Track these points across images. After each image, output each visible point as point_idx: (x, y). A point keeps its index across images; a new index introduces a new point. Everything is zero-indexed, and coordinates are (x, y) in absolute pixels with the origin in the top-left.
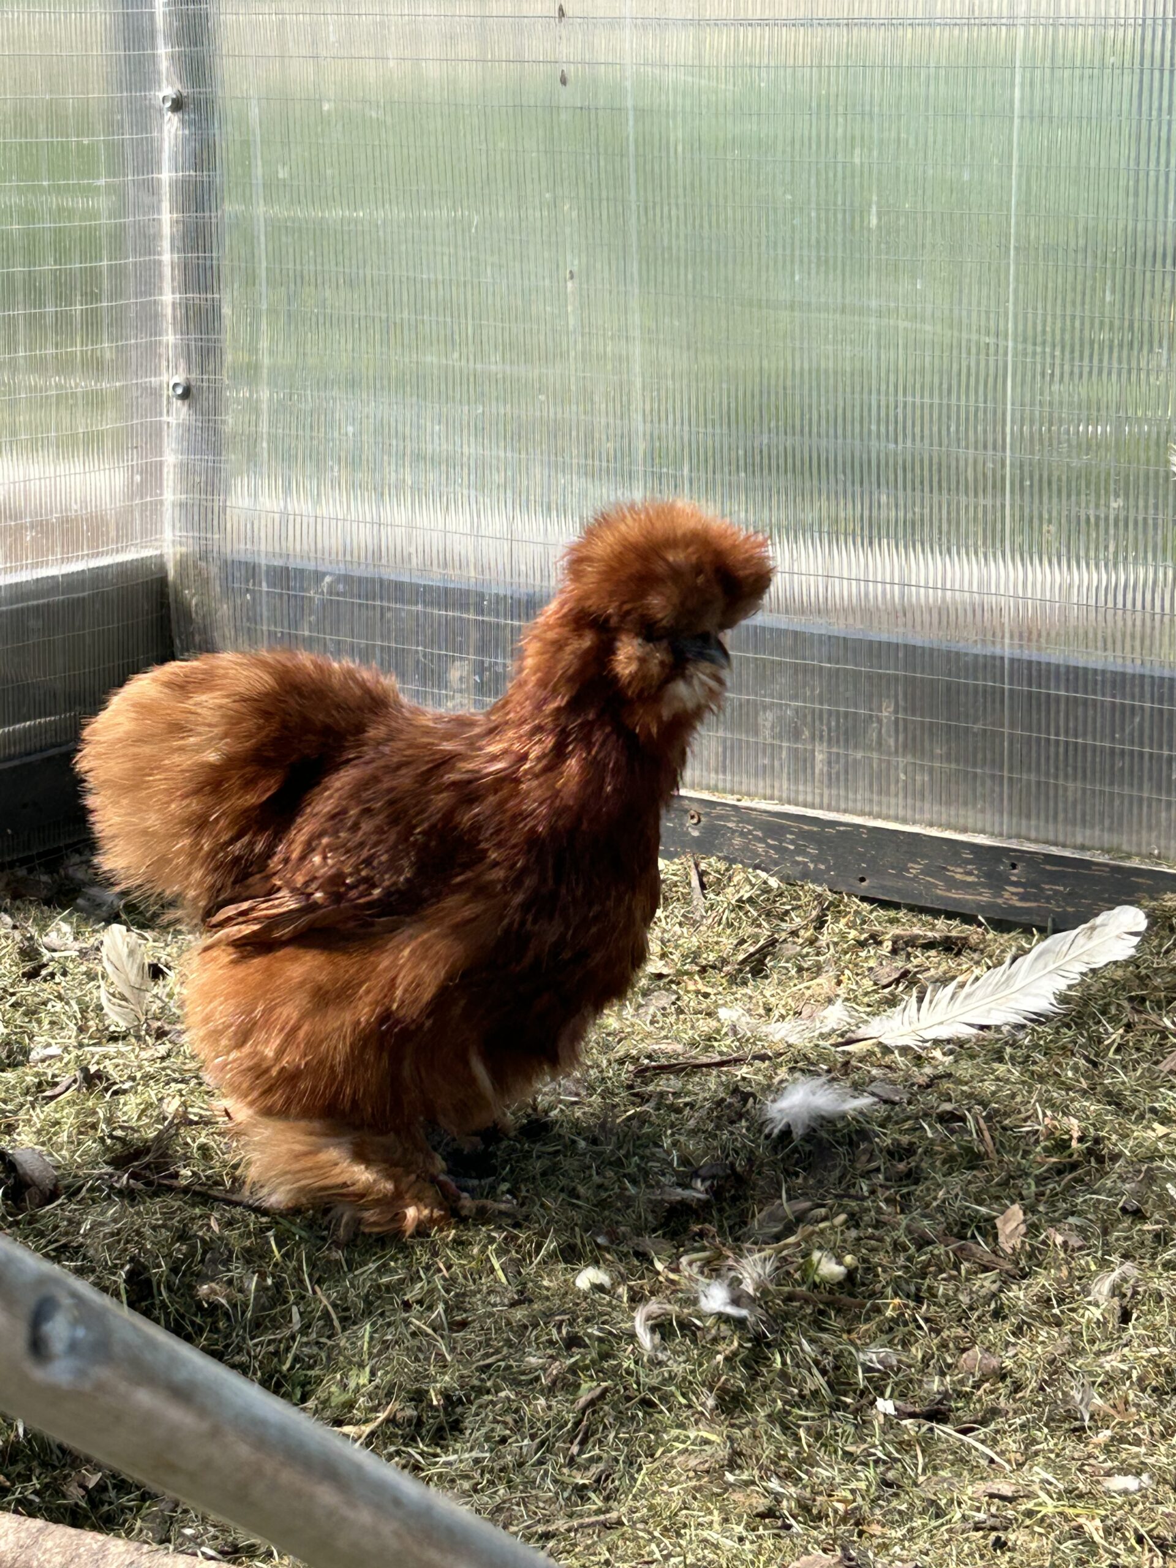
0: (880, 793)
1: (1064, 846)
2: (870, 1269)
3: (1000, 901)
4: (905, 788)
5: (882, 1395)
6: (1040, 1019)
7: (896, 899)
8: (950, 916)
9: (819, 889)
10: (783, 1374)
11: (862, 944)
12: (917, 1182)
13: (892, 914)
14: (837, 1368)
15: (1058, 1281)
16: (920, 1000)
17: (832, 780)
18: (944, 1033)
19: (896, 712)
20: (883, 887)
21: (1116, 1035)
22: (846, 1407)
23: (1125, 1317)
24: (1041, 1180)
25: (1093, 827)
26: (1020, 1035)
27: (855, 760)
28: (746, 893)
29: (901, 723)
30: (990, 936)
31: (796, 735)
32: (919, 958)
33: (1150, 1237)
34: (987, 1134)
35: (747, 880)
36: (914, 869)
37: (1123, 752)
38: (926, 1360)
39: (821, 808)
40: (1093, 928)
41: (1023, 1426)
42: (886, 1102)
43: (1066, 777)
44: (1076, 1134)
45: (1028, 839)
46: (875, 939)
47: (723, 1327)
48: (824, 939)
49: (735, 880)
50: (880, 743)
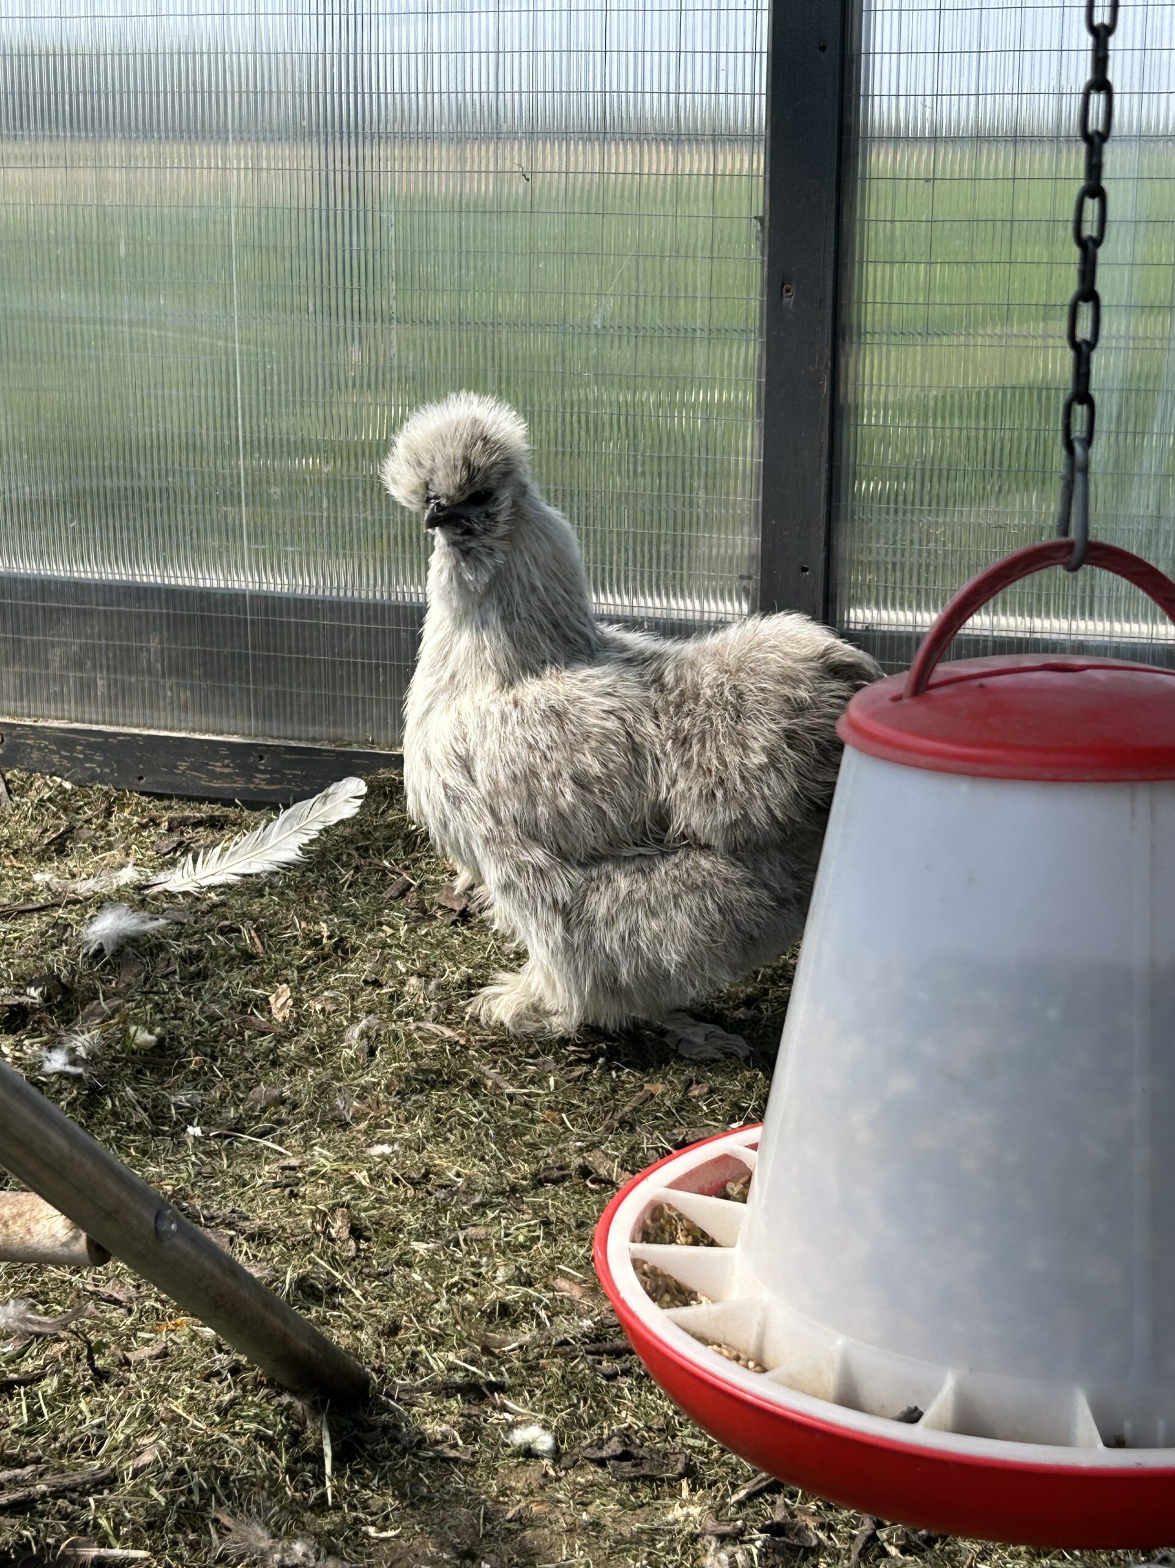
0: (151, 708)
1: (300, 739)
2: (175, 1039)
3: (252, 786)
4: (172, 703)
5: (191, 1124)
6: (289, 866)
7: (168, 792)
8: (212, 801)
9: (105, 788)
10: (114, 1113)
11: (144, 827)
12: (205, 979)
13: (166, 803)
14: (154, 1107)
15: (320, 1035)
16: (195, 861)
17: (111, 701)
18: (216, 881)
19: (161, 642)
20: (157, 783)
21: (349, 875)
22: (164, 1133)
23: (372, 1053)
24: (301, 969)
25: (321, 724)
26: (276, 879)
27: (130, 684)
28: (46, 794)
29: (166, 653)
30: (246, 813)
31: (80, 666)
32: (189, 833)
33: (387, 997)
34: (257, 940)
35: (46, 784)
36: (182, 766)
37: (341, 663)
38: (222, 1100)
39: (104, 723)
40: (326, 796)
41: (302, 1130)
42: (177, 923)
43: (299, 686)
44: (326, 934)
45: (272, 737)
46: (155, 822)
47: (64, 1082)
48: (112, 826)
49: (37, 784)
50: (149, 667)
